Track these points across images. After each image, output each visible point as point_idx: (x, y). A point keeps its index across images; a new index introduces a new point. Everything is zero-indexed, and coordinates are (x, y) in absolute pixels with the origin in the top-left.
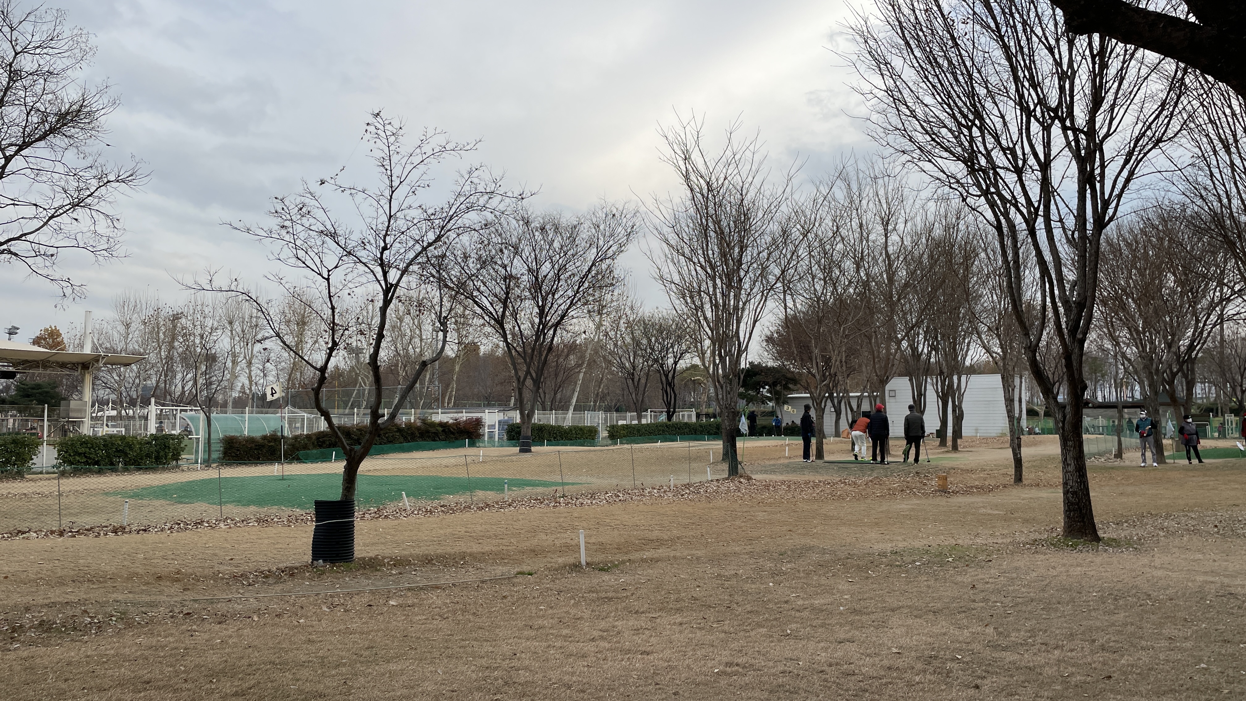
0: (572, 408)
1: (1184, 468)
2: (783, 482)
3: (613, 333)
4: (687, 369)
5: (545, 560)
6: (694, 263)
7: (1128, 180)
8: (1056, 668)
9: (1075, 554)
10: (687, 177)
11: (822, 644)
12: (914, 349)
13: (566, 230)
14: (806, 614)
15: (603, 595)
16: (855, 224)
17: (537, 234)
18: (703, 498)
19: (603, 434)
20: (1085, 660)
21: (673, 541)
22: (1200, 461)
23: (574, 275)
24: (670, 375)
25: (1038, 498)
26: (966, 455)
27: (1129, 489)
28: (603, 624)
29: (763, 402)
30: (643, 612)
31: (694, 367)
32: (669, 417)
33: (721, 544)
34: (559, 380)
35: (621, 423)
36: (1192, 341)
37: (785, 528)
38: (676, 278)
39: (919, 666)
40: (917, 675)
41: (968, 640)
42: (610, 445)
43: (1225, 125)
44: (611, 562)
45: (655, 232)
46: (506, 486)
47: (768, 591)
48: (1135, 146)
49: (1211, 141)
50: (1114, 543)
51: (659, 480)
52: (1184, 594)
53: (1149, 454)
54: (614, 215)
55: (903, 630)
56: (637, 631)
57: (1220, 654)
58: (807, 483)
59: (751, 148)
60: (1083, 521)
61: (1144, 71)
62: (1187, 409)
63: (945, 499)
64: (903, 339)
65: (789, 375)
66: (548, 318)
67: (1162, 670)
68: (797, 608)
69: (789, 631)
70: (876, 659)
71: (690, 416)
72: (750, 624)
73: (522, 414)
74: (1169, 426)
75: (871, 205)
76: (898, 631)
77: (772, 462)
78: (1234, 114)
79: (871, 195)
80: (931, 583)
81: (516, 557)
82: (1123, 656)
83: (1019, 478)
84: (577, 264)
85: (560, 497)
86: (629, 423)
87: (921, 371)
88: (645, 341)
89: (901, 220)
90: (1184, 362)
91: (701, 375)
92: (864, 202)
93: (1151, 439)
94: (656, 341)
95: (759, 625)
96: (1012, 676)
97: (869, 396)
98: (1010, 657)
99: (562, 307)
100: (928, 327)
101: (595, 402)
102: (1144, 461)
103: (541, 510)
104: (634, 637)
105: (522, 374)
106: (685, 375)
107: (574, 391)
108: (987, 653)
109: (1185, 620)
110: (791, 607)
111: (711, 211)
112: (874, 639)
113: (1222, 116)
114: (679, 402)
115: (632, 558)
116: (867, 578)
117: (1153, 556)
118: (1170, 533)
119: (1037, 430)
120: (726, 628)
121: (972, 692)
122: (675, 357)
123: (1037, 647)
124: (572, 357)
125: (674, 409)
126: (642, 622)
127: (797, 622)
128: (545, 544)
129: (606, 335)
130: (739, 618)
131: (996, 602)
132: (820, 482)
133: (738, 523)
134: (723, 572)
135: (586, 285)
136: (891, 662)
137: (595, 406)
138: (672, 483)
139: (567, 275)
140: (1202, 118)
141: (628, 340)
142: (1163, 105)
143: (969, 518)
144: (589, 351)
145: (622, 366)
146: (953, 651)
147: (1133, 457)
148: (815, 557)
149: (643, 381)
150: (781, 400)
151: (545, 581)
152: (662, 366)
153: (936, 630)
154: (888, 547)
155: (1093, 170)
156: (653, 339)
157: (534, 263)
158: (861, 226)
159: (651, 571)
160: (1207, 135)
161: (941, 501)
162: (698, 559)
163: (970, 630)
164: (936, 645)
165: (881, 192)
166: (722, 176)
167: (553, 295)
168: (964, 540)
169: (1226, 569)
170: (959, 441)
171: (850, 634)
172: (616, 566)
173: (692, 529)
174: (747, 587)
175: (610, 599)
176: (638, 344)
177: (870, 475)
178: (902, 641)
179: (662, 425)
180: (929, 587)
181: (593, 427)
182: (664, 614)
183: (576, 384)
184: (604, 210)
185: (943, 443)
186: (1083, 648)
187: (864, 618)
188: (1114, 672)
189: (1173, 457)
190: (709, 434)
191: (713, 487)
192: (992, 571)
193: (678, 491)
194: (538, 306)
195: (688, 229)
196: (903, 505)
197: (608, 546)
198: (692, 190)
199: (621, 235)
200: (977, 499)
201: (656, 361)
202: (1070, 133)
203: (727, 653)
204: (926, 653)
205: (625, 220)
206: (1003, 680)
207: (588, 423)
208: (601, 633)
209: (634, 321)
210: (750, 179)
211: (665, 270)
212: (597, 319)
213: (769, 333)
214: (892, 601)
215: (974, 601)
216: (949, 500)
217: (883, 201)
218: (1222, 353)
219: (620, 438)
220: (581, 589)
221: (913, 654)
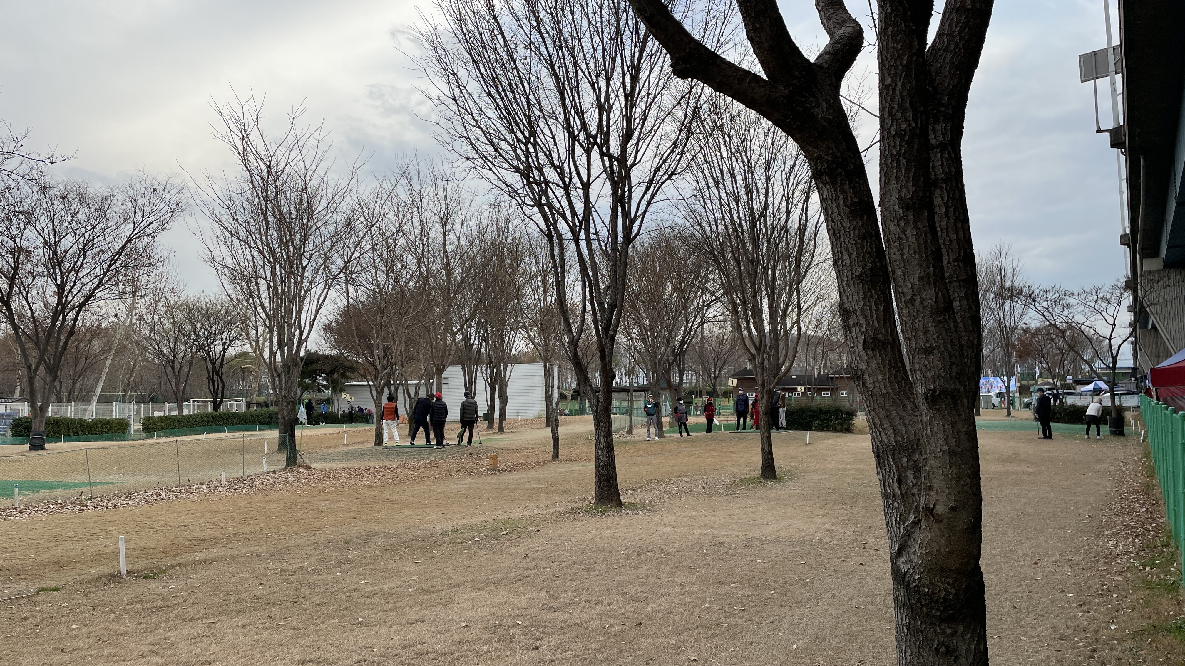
0: (95, 399)
1: (678, 441)
2: (344, 470)
3: (149, 317)
4: (236, 357)
5: (74, 572)
6: (250, 247)
7: (649, 204)
8: (598, 622)
9: (605, 519)
10: (244, 159)
11: (394, 628)
12: (466, 339)
13: (94, 200)
14: (376, 599)
15: (150, 605)
16: (416, 221)
17: (56, 202)
18: (260, 490)
19: (136, 426)
20: (620, 612)
21: (229, 538)
22: (688, 435)
23: (103, 252)
24: (218, 363)
25: (571, 472)
26: (510, 436)
27: (640, 460)
28: (152, 638)
29: (319, 390)
30: (199, 619)
31: (244, 354)
32: (216, 407)
33: (283, 537)
34: (80, 367)
35: (157, 414)
36: (684, 338)
37: (348, 516)
38: (230, 262)
39: (486, 636)
40: (485, 645)
41: (526, 606)
42: (145, 439)
43: (716, 166)
44: (157, 567)
45: (207, 212)
46: (16, 490)
47: (337, 580)
48: (654, 176)
49: (705, 178)
50: (632, 507)
51: (207, 474)
52: (687, 546)
53: (652, 430)
54: (155, 190)
55: (469, 603)
56: (194, 640)
57: (717, 594)
58: (367, 469)
59: (316, 135)
60: (610, 490)
61: (662, 115)
62: (679, 393)
63: (496, 477)
64: (458, 331)
65: (347, 364)
66: (69, 298)
67: (678, 613)
68: (367, 594)
69: (360, 619)
70: (447, 635)
71: (239, 406)
72: (319, 617)
73: (33, 406)
74: (667, 408)
75: (431, 205)
76: (464, 606)
77: (330, 451)
78: (722, 157)
79: (431, 195)
80: (490, 556)
81: (36, 572)
82: (648, 604)
83: (556, 455)
84: (108, 240)
85: (87, 500)
86: (166, 414)
87: (473, 359)
88: (188, 327)
89: (458, 222)
90: (677, 354)
91: (251, 363)
92: (425, 201)
93: (654, 417)
94: (203, 325)
95: (330, 617)
96: (564, 634)
97: (425, 384)
98: (561, 616)
99: (88, 287)
100: (479, 320)
101: (125, 391)
102: (649, 436)
103: (64, 516)
104: (192, 647)
105: (33, 362)
106: (233, 363)
107: (98, 380)
108: (543, 616)
109: (690, 568)
110: (360, 595)
111: (272, 196)
112: (443, 615)
113: (714, 158)
114: (227, 392)
115: (181, 561)
116: (432, 557)
117: (662, 516)
118: (672, 496)
119: (566, 412)
120: (295, 624)
121: (533, 653)
122: (224, 344)
123: (582, 605)
124: (95, 342)
125: (222, 398)
126: (198, 629)
127: (368, 609)
128: (72, 554)
129: (141, 318)
130: (308, 612)
131: (546, 568)
132: (380, 467)
133: (299, 514)
134: (287, 567)
135: (117, 264)
136: (461, 636)
137: (124, 396)
138: (224, 477)
139: (95, 251)
140: (700, 160)
141: (168, 325)
142: (675, 143)
143: (518, 492)
144: (118, 336)
145: (160, 353)
146: (514, 618)
147: (640, 433)
148: (381, 542)
149: (185, 369)
150: (337, 388)
151: (75, 596)
152: (208, 353)
153: (498, 600)
154: (450, 526)
155: (623, 192)
156: (198, 325)
157: (52, 236)
158: (421, 223)
159: (206, 574)
160: (703, 172)
161: (493, 479)
162: (258, 555)
163: (527, 596)
164: (499, 615)
165: (441, 193)
166: (284, 161)
167: (77, 272)
168: (515, 514)
169: (714, 523)
170: (504, 423)
171: (421, 614)
172: (164, 572)
173: (250, 524)
174: (313, 579)
175: (158, 609)
176: (180, 329)
177: (427, 459)
178: (470, 615)
179: (207, 416)
180: (488, 560)
181: (124, 419)
182: (224, 618)
183: (101, 372)
184: (143, 183)
185: (491, 426)
186: (617, 601)
187: (433, 597)
188: (643, 619)
189: (670, 432)
190: (261, 423)
191: (270, 478)
192: (541, 540)
193: (230, 485)
194: (57, 285)
195: (244, 212)
196: (459, 485)
197: (152, 551)
198: (250, 172)
199: (163, 212)
200: (523, 476)
201: (201, 348)
202: (606, 159)
203: (298, 650)
204: (491, 622)
205: (168, 196)
206: (557, 639)
207: (116, 415)
208: (151, 648)
209: (175, 304)
210: (314, 167)
211: (217, 253)
212: (129, 301)
213: (327, 322)
214: (457, 578)
215: (528, 569)
216: (499, 477)
217: (443, 202)
218: (701, 348)
219: (157, 430)
220: (122, 601)
221: (480, 625)
